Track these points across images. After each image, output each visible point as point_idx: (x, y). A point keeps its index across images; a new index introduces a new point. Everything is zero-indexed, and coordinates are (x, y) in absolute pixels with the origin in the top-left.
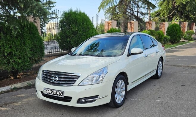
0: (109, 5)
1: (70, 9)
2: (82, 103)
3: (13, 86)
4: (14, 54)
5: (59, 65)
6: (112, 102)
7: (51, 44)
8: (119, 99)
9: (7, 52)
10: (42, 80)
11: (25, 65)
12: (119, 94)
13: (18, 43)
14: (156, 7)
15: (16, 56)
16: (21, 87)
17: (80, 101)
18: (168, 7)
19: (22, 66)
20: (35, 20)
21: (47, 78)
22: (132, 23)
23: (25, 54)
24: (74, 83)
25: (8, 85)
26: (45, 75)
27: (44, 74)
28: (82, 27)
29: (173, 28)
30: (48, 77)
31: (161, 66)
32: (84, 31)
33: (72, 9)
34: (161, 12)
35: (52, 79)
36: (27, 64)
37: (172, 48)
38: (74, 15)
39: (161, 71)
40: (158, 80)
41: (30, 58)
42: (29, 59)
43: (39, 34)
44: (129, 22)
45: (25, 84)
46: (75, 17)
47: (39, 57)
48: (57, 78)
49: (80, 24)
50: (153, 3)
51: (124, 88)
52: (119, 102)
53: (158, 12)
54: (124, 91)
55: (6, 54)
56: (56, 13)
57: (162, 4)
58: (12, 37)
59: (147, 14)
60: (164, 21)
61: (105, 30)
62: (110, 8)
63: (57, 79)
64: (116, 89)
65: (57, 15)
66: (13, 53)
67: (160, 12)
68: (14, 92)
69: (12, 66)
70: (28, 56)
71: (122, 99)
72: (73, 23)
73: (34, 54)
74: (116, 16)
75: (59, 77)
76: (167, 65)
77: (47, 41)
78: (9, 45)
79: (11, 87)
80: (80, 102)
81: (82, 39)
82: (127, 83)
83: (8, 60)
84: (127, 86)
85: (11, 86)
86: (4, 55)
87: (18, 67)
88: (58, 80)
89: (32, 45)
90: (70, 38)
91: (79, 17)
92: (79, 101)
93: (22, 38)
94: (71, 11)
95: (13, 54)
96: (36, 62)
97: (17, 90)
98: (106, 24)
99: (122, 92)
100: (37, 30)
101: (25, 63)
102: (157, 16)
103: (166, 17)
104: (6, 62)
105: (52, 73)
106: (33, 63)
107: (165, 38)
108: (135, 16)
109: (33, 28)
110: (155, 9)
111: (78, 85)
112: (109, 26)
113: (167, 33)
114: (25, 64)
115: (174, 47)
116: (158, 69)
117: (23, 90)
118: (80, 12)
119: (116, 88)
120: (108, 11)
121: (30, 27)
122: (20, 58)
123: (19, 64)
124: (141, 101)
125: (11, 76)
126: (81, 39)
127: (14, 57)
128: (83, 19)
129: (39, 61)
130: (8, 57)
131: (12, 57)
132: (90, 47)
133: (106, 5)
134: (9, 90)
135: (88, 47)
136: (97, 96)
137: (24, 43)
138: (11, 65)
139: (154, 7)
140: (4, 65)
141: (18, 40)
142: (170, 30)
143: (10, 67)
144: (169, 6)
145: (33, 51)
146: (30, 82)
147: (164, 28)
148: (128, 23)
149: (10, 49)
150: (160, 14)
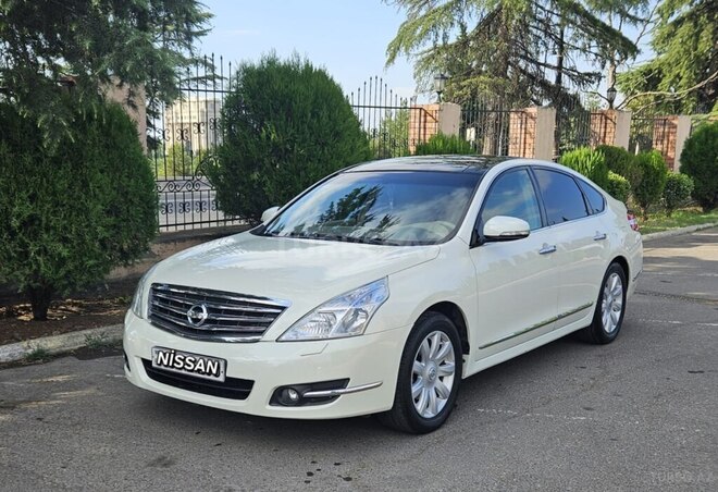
0: (433, 37)
1: (267, 54)
2: (289, 403)
3: (34, 345)
4: (46, 224)
5: (209, 267)
6: (401, 410)
7: (185, 189)
8: (428, 403)
9: (19, 216)
10: (149, 317)
11: (81, 268)
12: (430, 382)
13: (61, 185)
14: (638, 52)
15: (52, 232)
16: (63, 349)
17: (281, 395)
18: (696, 49)
19: (69, 271)
20: (131, 99)
21: (166, 311)
22: (527, 115)
23: (87, 226)
24: (261, 333)
25: (13, 339)
26: (162, 300)
27: (156, 298)
28: (309, 128)
29: (710, 142)
30: (171, 308)
31: (617, 295)
32: (317, 142)
33: (278, 56)
34: (665, 69)
35: (186, 317)
36: (91, 262)
37: (701, 226)
38: (282, 79)
39: (618, 314)
40: (599, 350)
41: (103, 243)
42: (97, 244)
43: (142, 150)
44: (516, 112)
45: (78, 339)
46: (287, 87)
47: (135, 237)
48: (205, 310)
49: (304, 115)
50: (624, 35)
51: (451, 364)
52: (429, 414)
53: (651, 71)
54: (450, 374)
55: (15, 223)
56: (209, 61)
57: (671, 35)
58: (38, 161)
59: (599, 77)
60: (677, 107)
61: (411, 143)
62: (437, 50)
63: (204, 315)
64: (416, 363)
65: (213, 68)
66: (41, 221)
67: (660, 72)
68: (37, 368)
69: (34, 267)
70: (97, 233)
71: (443, 402)
72: (276, 111)
73: (119, 228)
74: (462, 84)
75: (210, 310)
76: (657, 295)
77: (169, 178)
78: (28, 191)
79: (26, 349)
80: (280, 400)
81: (307, 176)
82: (461, 347)
83: (24, 245)
84: (465, 356)
85: (25, 344)
86: (9, 227)
87: (57, 272)
88: (207, 321)
89: (114, 193)
90: (260, 169)
91: (302, 88)
92: (279, 396)
93: (77, 166)
94: (272, 62)
95: (40, 225)
96: (125, 256)
97: (48, 361)
98: (418, 116)
99: (441, 378)
100: (135, 133)
101: (84, 259)
102: (646, 88)
103: (684, 92)
104: (13, 254)
105: (188, 295)
106: (111, 261)
107: (674, 184)
108: (544, 84)
109: (120, 128)
110: (634, 59)
111: (277, 341)
112: (428, 125)
113: (681, 160)
114: (82, 264)
115: (712, 225)
116: (603, 305)
117: (69, 361)
118: (307, 65)
119: (419, 359)
120: (428, 60)
121: (109, 123)
122: (65, 240)
123: (62, 261)
124: (515, 416)
125: (24, 309)
126: (302, 173)
127: (45, 236)
128: (317, 97)
129: (136, 257)
130: (21, 235)
131: (35, 236)
132: (339, 204)
133: (421, 36)
134: (18, 358)
135: (332, 206)
136: (343, 383)
137: (85, 184)
138: (30, 265)
139: (630, 49)
140: (6, 263)
141: (61, 172)
142: (696, 151)
143: (27, 272)
144: (700, 46)
145: (117, 216)
146: (96, 334)
147: (674, 142)
148: (512, 115)
149: (31, 203)
150: (659, 80)
